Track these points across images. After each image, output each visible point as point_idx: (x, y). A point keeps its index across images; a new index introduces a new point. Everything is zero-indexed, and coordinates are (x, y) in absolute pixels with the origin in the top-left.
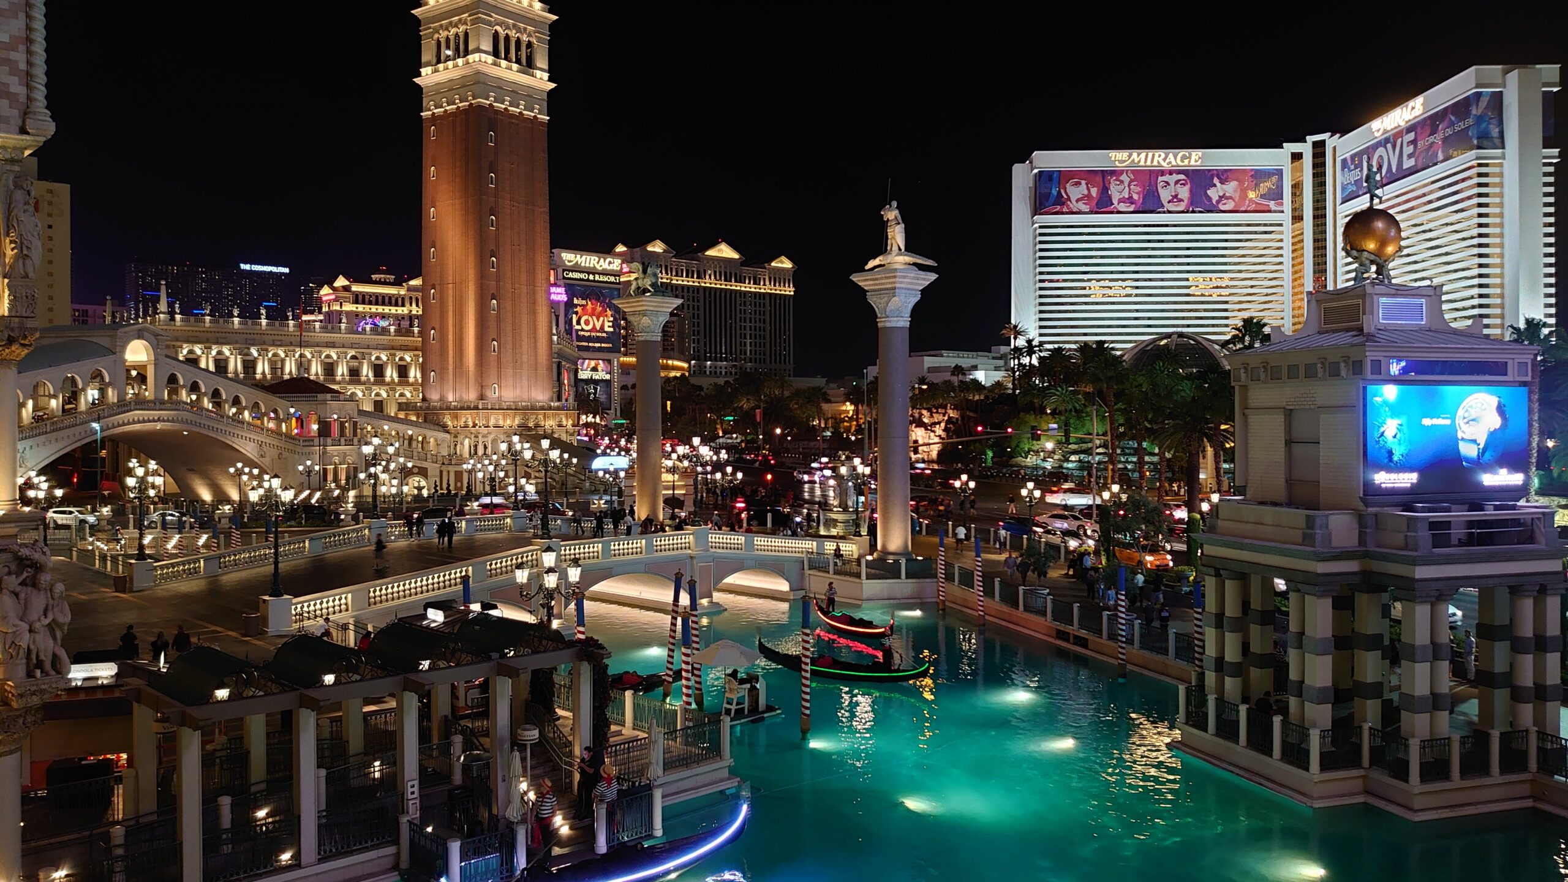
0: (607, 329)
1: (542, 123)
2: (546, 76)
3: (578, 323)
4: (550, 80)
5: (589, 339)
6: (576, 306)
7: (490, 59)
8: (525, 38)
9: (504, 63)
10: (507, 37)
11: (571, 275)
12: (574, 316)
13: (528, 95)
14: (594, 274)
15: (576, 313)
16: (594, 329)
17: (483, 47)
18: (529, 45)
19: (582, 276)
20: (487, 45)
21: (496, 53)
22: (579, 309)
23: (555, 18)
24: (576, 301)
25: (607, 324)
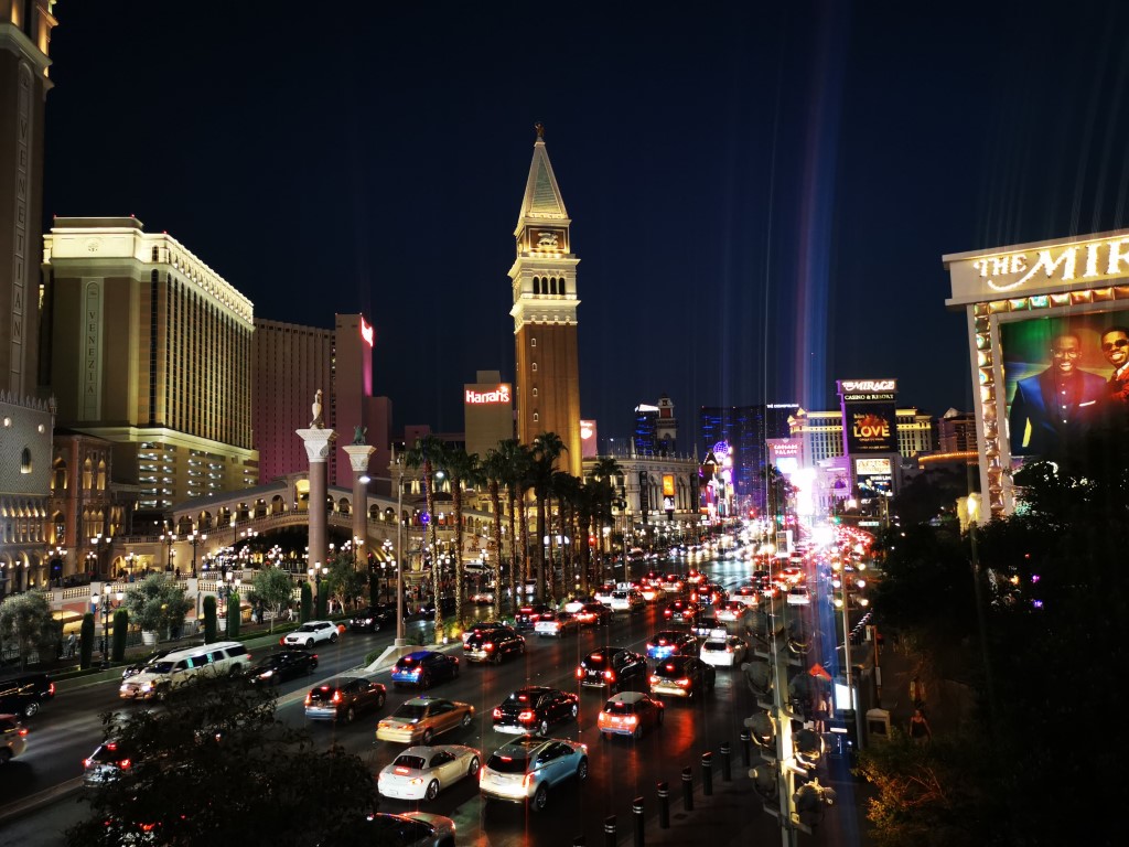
0: (884, 434)
1: (573, 326)
2: (575, 297)
3: (859, 432)
4: (578, 299)
5: (869, 444)
6: (857, 420)
7: (531, 295)
8: (558, 278)
9: (541, 296)
10: (545, 280)
11: (850, 398)
12: (855, 428)
13: (562, 312)
14: (870, 395)
15: (857, 425)
16: (873, 435)
17: (526, 290)
18: (562, 281)
19: (858, 397)
20: (529, 287)
21: (536, 291)
22: (858, 422)
23: (579, 260)
24: (856, 417)
25: (884, 431)
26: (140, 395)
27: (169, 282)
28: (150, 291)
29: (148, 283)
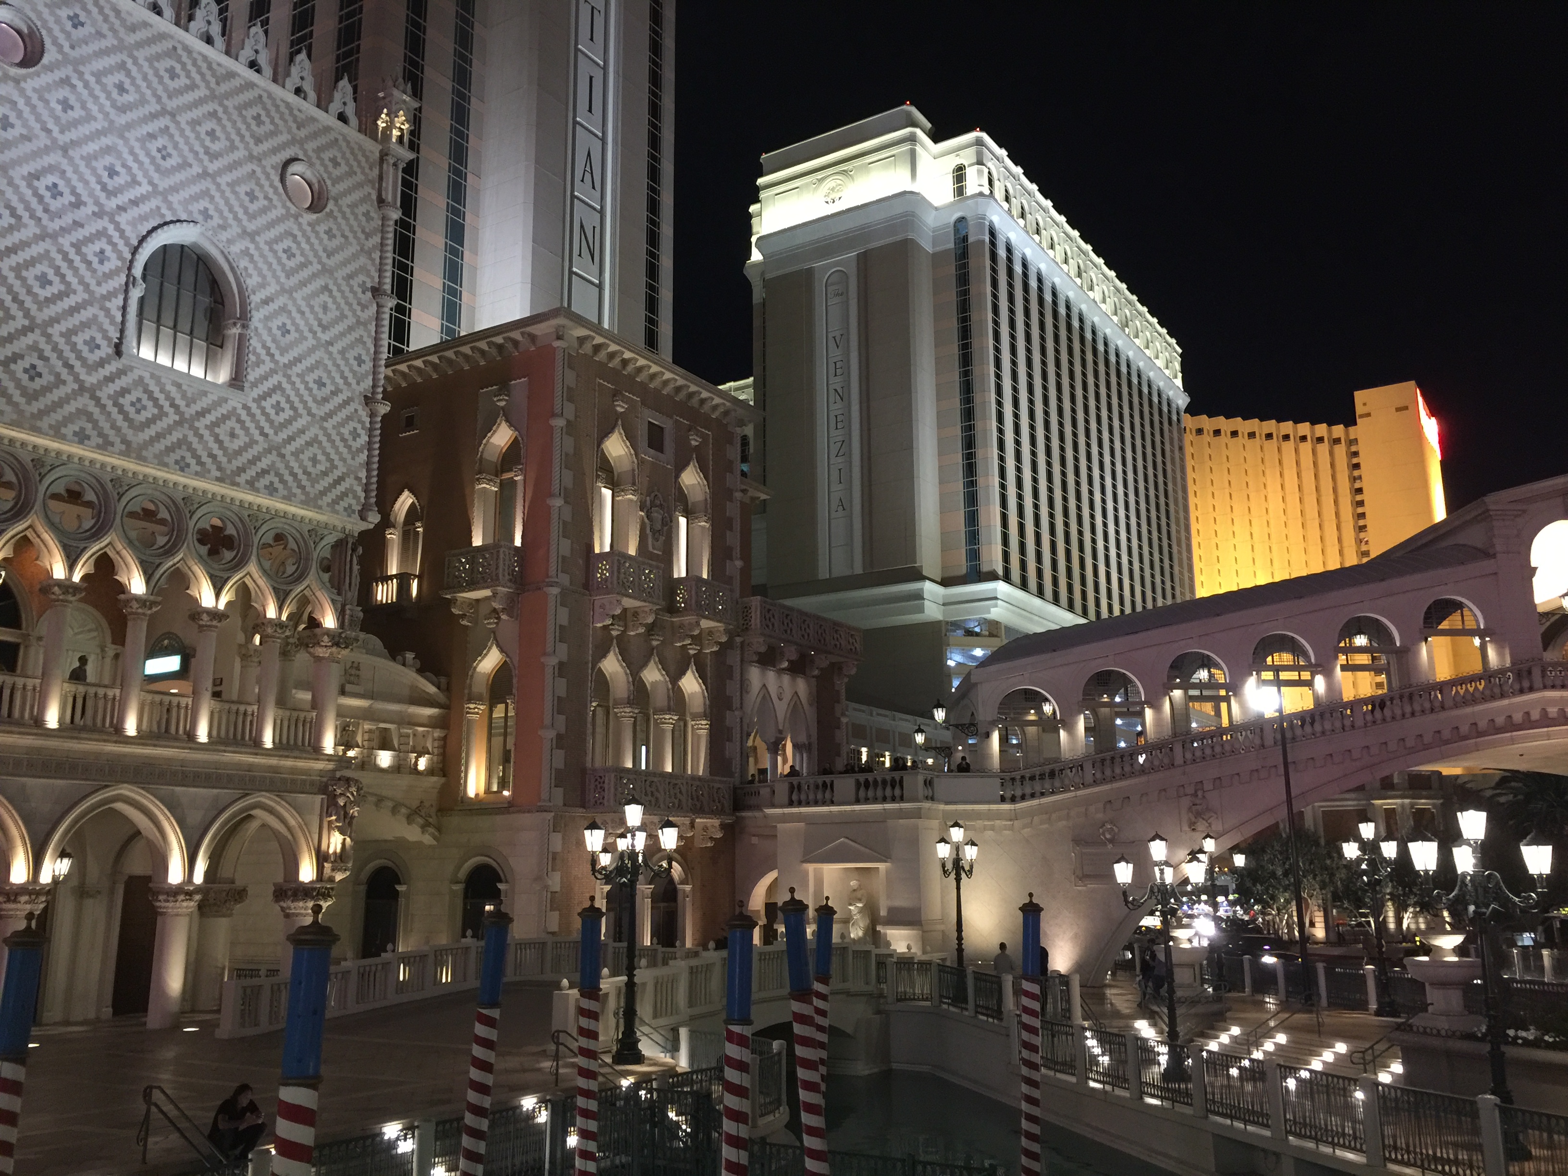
26: (944, 509)
27: (993, 244)
28: (951, 270)
29: (946, 251)
